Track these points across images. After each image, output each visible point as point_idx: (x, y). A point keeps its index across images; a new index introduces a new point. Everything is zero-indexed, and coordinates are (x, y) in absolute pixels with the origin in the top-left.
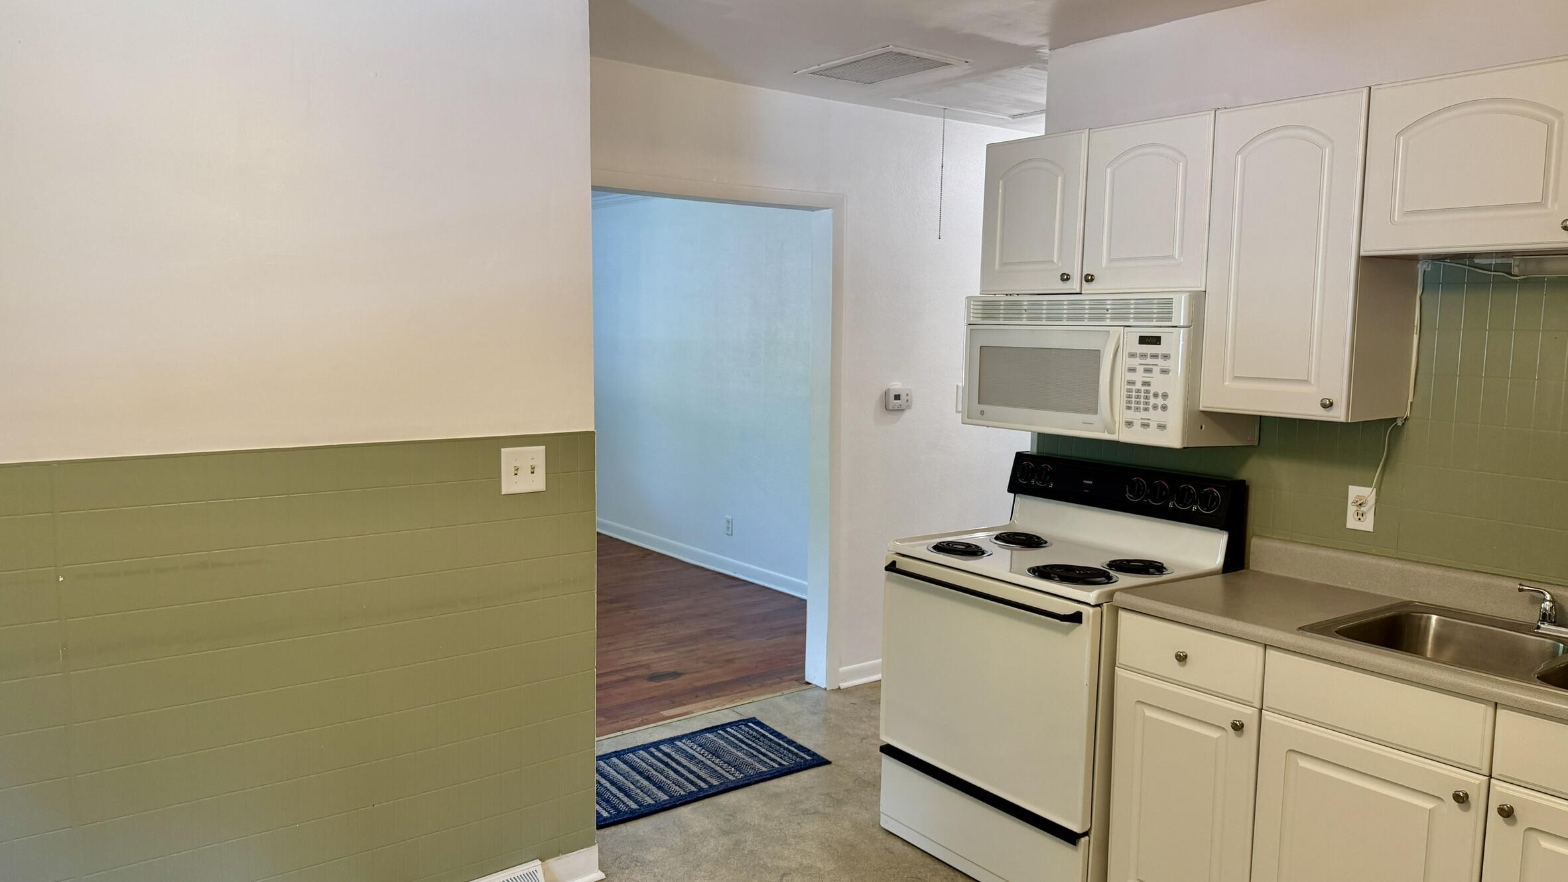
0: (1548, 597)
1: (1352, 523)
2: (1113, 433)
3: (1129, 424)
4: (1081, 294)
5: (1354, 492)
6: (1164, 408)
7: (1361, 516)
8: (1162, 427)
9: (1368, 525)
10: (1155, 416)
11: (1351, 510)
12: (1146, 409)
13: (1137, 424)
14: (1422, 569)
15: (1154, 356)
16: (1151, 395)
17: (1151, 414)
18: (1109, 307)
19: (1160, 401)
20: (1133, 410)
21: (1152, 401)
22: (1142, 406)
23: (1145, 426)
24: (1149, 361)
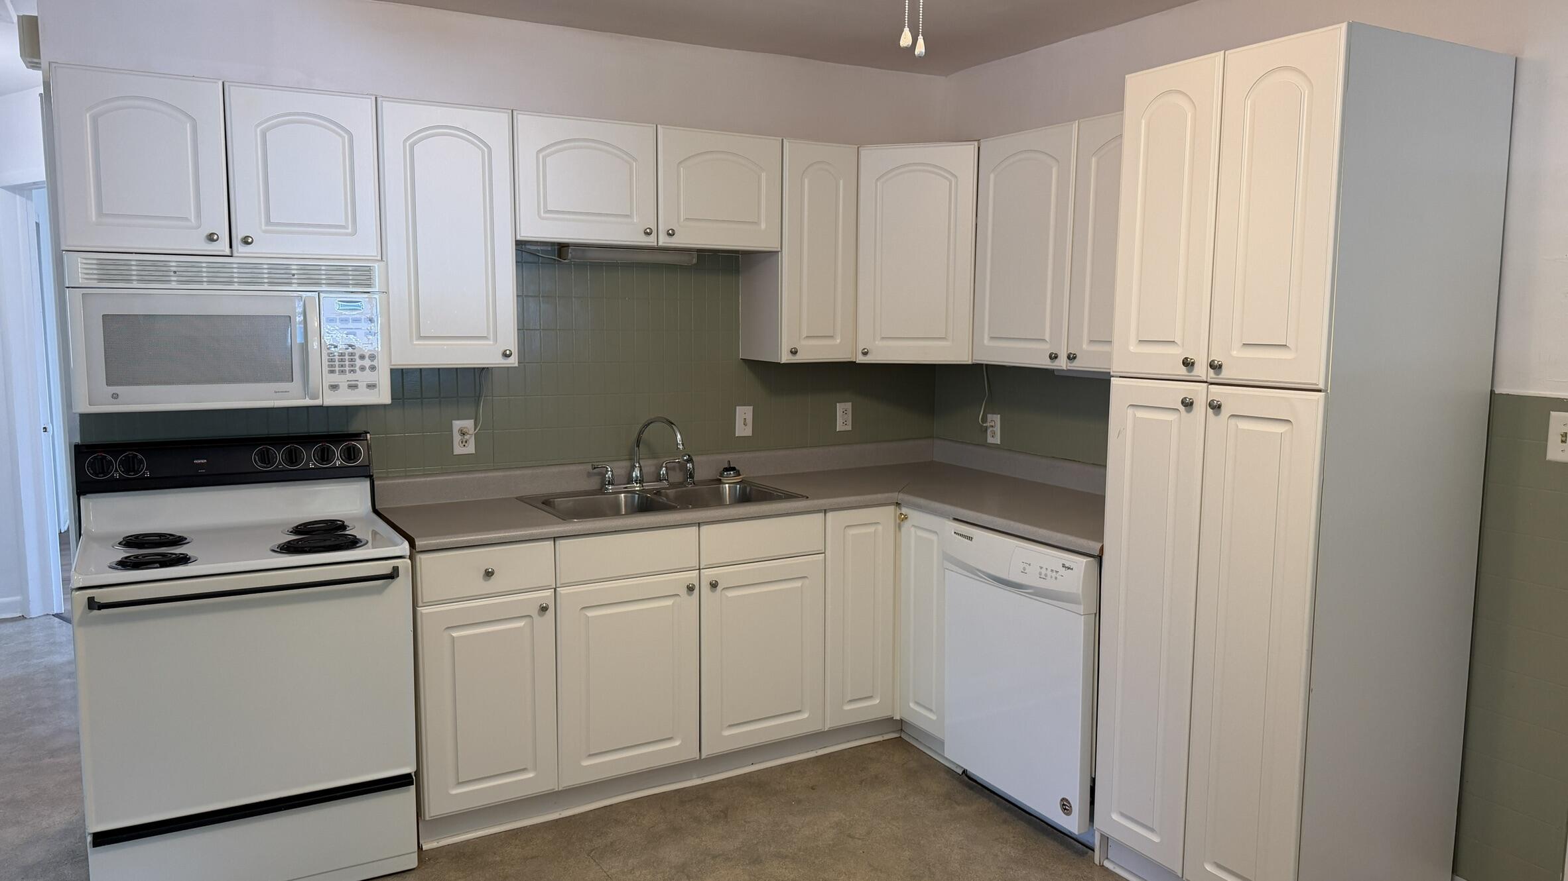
0: (609, 469)
1: (458, 450)
2: (317, 398)
3: (334, 387)
4: (231, 256)
5: (457, 424)
6: (373, 368)
7: (464, 443)
8: (371, 386)
9: (471, 449)
10: (364, 378)
11: (457, 438)
12: (354, 371)
13: (343, 386)
14: (518, 472)
15: (356, 320)
16: (357, 357)
17: (359, 375)
18: (294, 272)
19: (367, 363)
20: (337, 373)
21: (359, 363)
22: (347, 369)
23: (353, 387)
24: (351, 325)
